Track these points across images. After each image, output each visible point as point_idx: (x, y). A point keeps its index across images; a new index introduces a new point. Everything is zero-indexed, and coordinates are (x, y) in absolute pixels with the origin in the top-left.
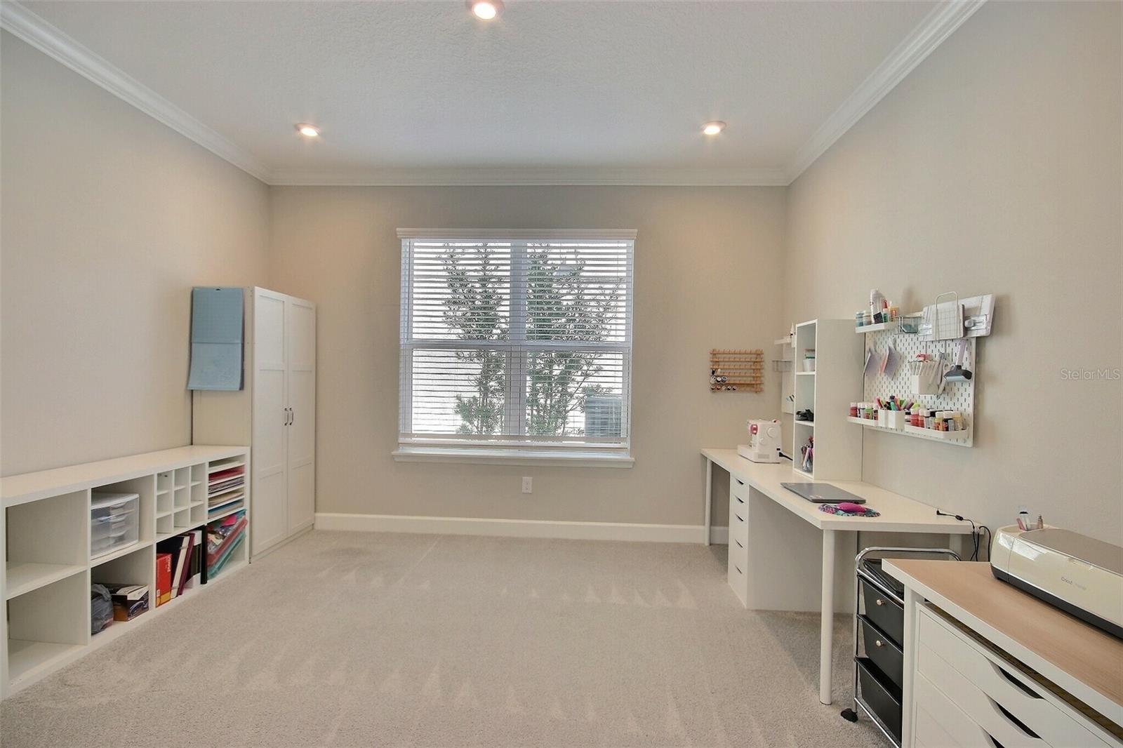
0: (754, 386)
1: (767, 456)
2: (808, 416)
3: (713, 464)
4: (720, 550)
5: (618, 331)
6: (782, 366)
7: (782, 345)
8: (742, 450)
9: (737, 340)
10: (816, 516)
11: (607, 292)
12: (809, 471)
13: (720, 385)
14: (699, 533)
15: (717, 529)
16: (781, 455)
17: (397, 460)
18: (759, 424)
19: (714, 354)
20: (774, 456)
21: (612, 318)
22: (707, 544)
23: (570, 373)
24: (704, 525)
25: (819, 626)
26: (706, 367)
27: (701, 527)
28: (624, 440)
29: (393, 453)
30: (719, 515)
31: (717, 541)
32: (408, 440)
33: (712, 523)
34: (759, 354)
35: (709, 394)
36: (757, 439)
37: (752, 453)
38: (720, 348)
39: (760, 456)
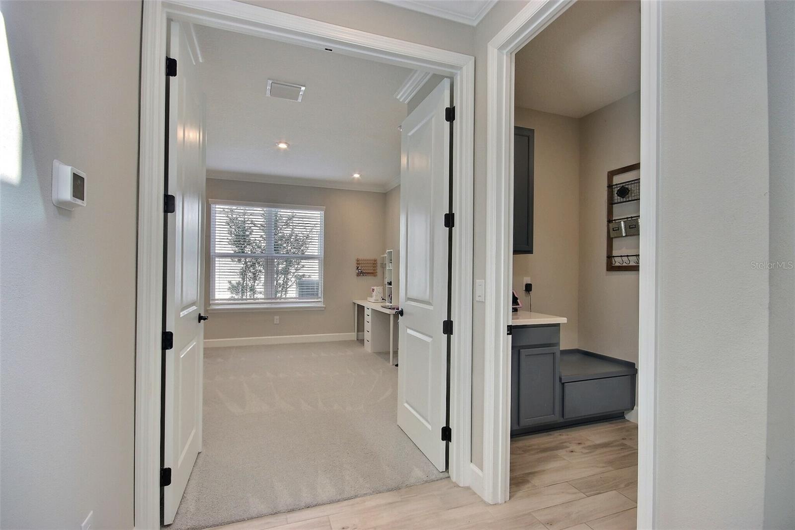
0: (374, 274)
1: (378, 300)
2: (390, 284)
3: (358, 305)
4: (361, 341)
5: (315, 248)
6: (383, 266)
7: (383, 257)
8: (369, 299)
9: (367, 254)
10: (388, 311)
11: (308, 230)
12: (391, 303)
13: (361, 274)
14: (353, 336)
15: (360, 333)
16: (383, 299)
17: (209, 312)
18: (375, 288)
19: (358, 260)
20: (380, 300)
21: (311, 242)
22: (356, 340)
23: (288, 269)
24: (355, 332)
25: (390, 354)
26: (355, 266)
27: (354, 333)
28: (320, 298)
29: (208, 308)
30: (360, 328)
31: (360, 338)
32: (213, 302)
33: (358, 331)
34: (375, 260)
35: (356, 277)
36: (374, 294)
37: (372, 300)
38: (360, 258)
39: (375, 300)
